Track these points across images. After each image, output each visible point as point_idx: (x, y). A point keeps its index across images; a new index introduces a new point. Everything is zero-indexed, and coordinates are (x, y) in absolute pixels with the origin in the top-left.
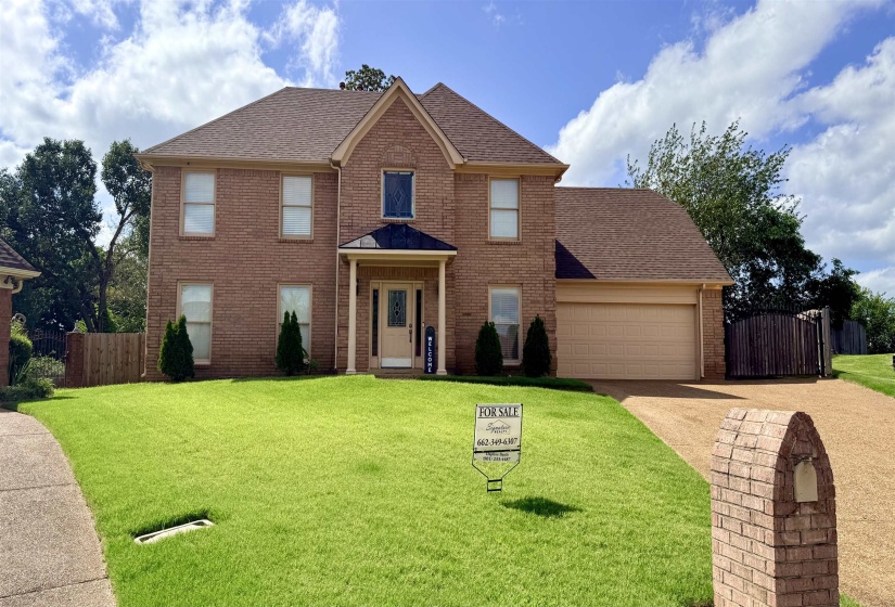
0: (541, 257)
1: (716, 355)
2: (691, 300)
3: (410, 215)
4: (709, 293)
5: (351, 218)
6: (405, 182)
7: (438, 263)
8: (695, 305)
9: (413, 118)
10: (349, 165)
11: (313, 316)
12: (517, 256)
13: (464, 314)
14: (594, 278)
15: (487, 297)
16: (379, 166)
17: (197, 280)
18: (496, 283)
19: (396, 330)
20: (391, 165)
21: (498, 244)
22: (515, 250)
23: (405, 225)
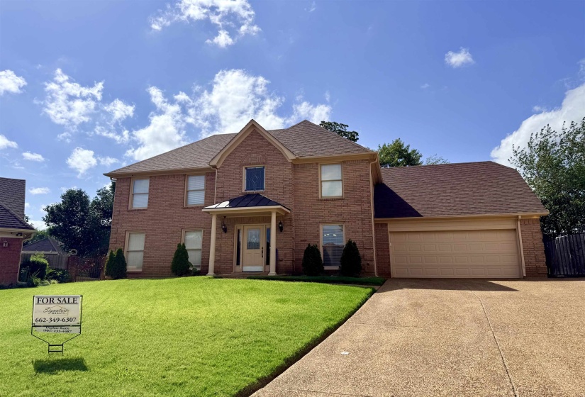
0: (360, 205)
1: (537, 261)
2: (510, 226)
3: (263, 188)
4: (525, 221)
5: (223, 193)
6: (260, 172)
7: (270, 213)
8: (515, 230)
9: (264, 139)
10: (222, 167)
11: (203, 245)
12: (341, 206)
13: (301, 241)
14: (422, 216)
15: (318, 231)
16: (241, 166)
17: (137, 231)
18: (325, 222)
19: (253, 251)
20: (250, 164)
21: (327, 200)
22: (338, 203)
23: (258, 194)
